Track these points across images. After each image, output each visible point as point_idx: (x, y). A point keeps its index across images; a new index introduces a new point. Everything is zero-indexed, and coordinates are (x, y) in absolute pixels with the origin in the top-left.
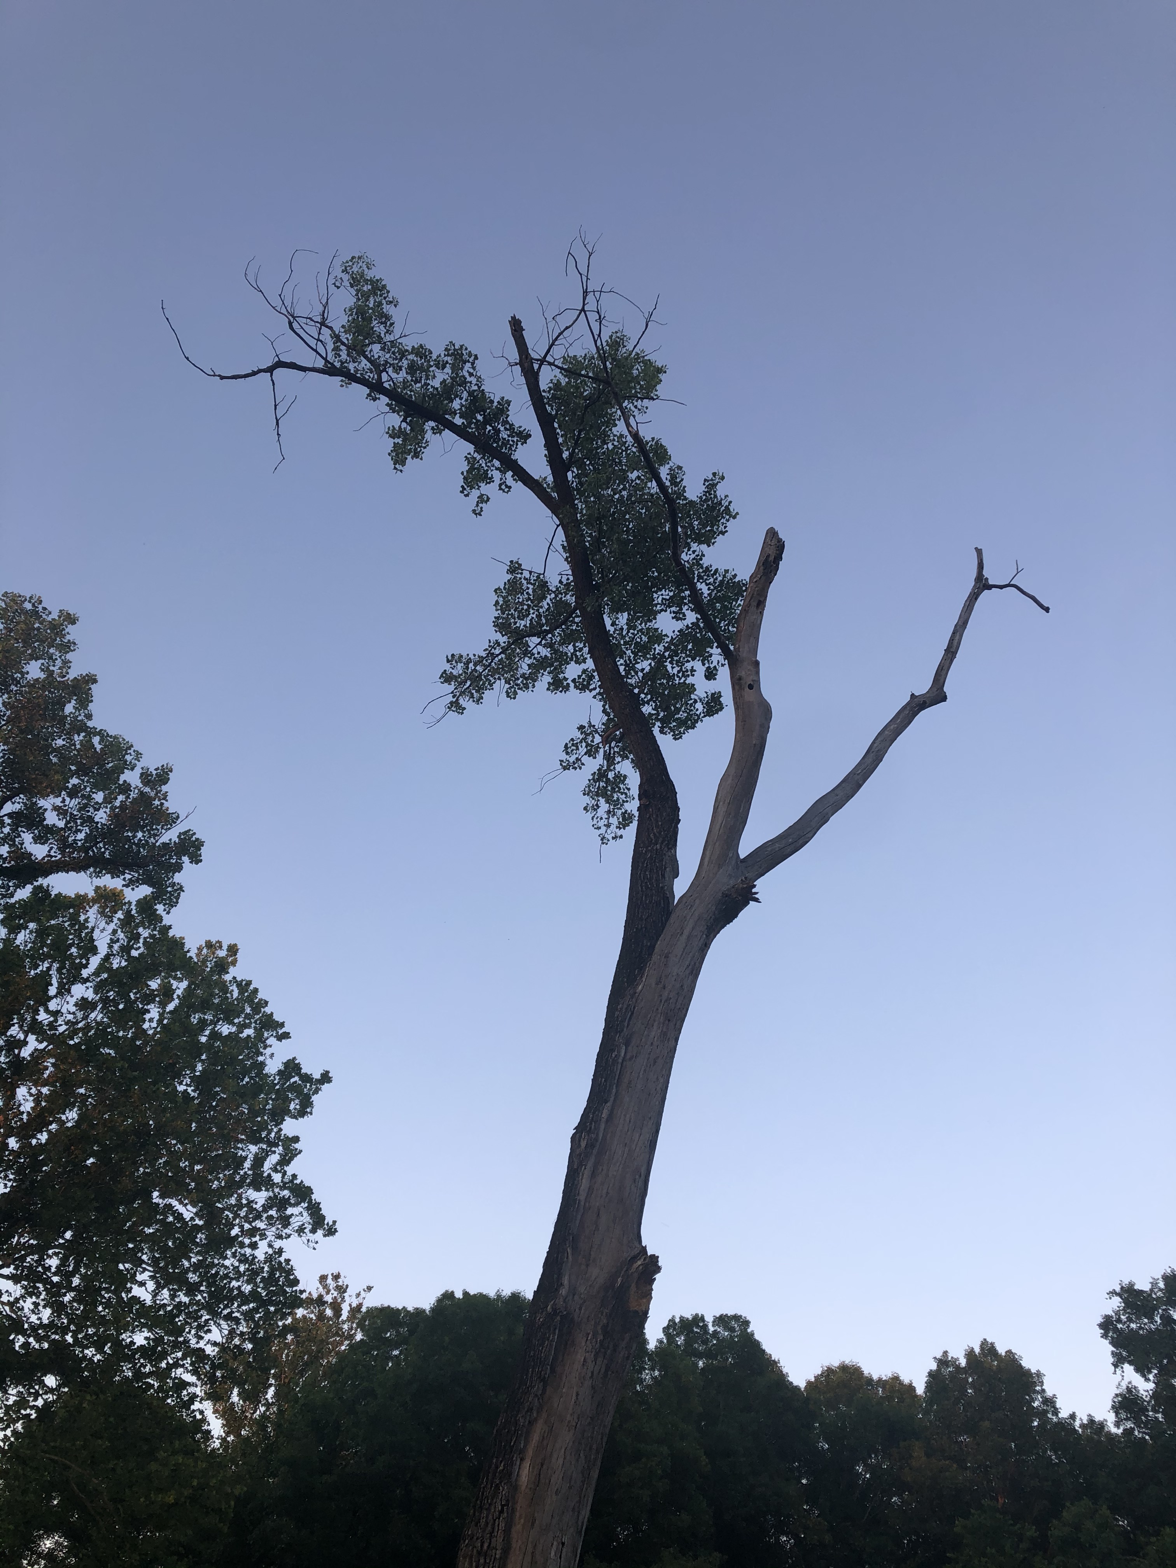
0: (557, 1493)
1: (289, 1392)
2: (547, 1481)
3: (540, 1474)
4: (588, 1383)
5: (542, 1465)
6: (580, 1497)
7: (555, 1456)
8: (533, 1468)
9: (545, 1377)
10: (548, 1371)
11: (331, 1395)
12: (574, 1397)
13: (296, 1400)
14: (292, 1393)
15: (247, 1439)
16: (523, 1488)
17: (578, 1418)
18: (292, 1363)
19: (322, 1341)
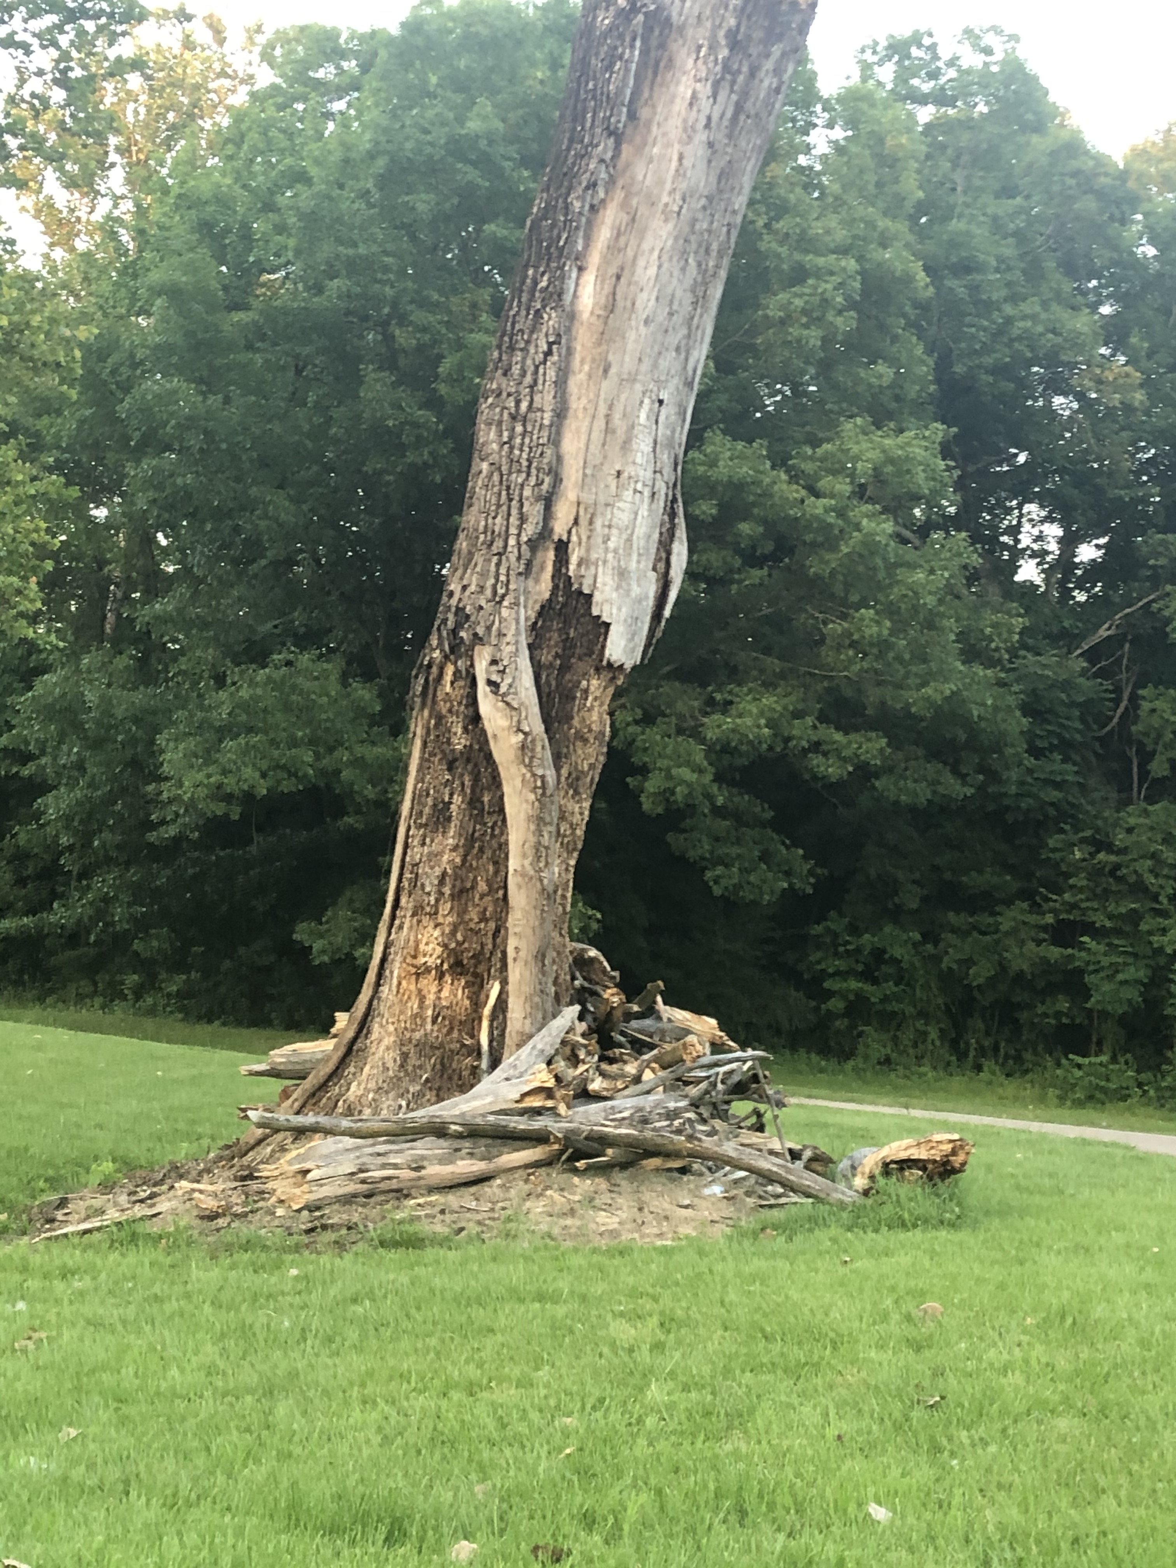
0: (647, 322)
1: (150, 177)
2: (629, 304)
3: (614, 294)
4: (701, 137)
5: (618, 277)
6: (689, 328)
7: (641, 263)
8: (603, 282)
9: (617, 128)
10: (623, 118)
11: (228, 181)
12: (674, 164)
13: (166, 190)
14: (154, 178)
15: (87, 256)
16: (585, 316)
17: (684, 200)
18: (149, 127)
19: (197, 87)
